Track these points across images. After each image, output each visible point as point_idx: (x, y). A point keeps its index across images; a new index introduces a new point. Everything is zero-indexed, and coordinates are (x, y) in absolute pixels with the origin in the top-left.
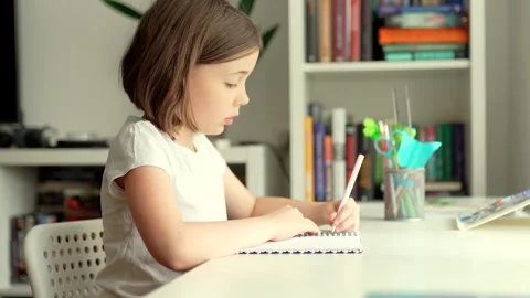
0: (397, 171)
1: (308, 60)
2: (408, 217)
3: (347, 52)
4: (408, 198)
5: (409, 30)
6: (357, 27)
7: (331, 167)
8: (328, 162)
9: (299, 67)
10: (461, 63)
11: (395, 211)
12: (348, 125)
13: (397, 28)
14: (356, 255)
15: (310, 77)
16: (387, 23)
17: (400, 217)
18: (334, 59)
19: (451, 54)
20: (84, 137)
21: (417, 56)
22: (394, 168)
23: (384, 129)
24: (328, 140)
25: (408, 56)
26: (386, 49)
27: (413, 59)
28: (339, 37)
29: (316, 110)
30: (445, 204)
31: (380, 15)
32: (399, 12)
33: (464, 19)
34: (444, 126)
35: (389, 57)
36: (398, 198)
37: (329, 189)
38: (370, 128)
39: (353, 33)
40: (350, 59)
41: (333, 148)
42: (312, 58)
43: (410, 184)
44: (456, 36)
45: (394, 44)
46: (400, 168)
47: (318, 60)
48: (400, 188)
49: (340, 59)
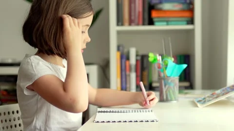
0: (166, 78)
1: (118, 25)
2: (171, 100)
3: (136, 21)
4: (171, 91)
5: (166, 11)
6: (141, 10)
7: (129, 76)
8: (128, 73)
9: (114, 28)
10: (190, 27)
11: (165, 97)
12: (137, 55)
13: (160, 10)
14: (155, 123)
15: (119, 33)
16: (156, 8)
17: (167, 100)
18: (130, 24)
19: (185, 23)
20: (10, 61)
21: (169, 23)
22: (164, 77)
23: (159, 58)
24: (127, 62)
25: (165, 23)
26: (155, 20)
27: (168, 25)
28: (133, 14)
29: (121, 48)
30: (186, 93)
31: (152, 4)
32: (161, 3)
33: (191, 6)
34: (180, 56)
35: (156, 23)
36: (166, 92)
37: (128, 86)
38: (152, 58)
39: (139, 12)
40: (138, 24)
41: (130, 66)
42: (120, 23)
43: (172, 85)
44: (188, 14)
45: (158, 17)
46: (167, 77)
47: (122, 25)
48: (167, 86)
49: (133, 24)
